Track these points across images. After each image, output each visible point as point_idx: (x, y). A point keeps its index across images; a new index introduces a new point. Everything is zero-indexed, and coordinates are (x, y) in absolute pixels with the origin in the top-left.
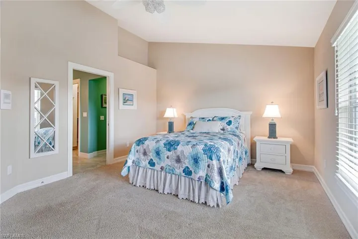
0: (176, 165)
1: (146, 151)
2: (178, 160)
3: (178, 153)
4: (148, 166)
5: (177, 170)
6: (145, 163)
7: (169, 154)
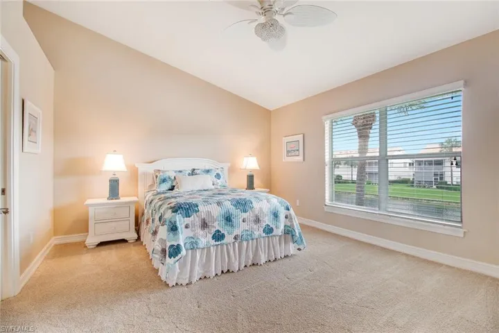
0: (255, 227)
1: (207, 221)
2: (257, 220)
3: (257, 212)
4: (213, 242)
5: (255, 233)
6: (205, 239)
7: (245, 215)
